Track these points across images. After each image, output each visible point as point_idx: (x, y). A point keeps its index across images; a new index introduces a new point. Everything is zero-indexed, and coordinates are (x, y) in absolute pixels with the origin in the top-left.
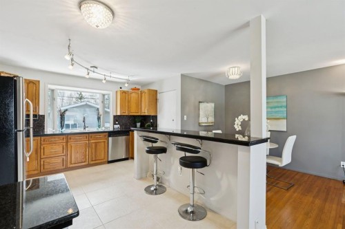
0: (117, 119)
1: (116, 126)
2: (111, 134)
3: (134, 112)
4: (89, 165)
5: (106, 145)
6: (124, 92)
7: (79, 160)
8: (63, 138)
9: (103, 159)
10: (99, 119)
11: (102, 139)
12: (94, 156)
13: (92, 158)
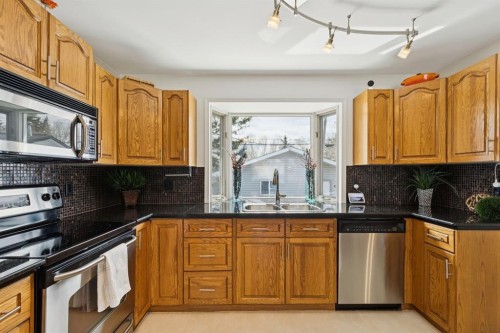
0: (356, 175)
1: (356, 196)
2: (346, 223)
3: (415, 152)
4: (285, 307)
5: (332, 254)
6: (382, 95)
7: (261, 286)
8: (227, 227)
9: (324, 297)
10: (310, 174)
11: (321, 237)
12: (297, 283)
13: (293, 288)
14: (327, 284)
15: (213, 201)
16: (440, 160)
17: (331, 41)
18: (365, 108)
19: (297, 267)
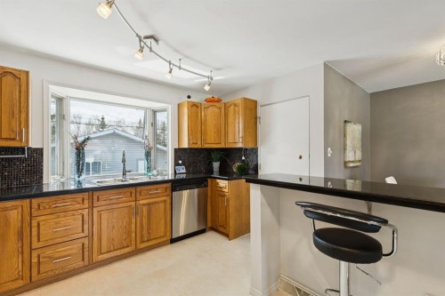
0: (181, 155)
1: (180, 168)
2: (177, 185)
3: (212, 142)
4: (138, 252)
5: (168, 206)
6: (195, 105)
7: (116, 242)
8: (83, 200)
9: (163, 237)
10: (148, 155)
11: (160, 197)
12: (145, 232)
13: (142, 236)
14: (166, 227)
15: (51, 182)
16: (222, 146)
17: (170, 72)
18: (185, 110)
19: (145, 221)
